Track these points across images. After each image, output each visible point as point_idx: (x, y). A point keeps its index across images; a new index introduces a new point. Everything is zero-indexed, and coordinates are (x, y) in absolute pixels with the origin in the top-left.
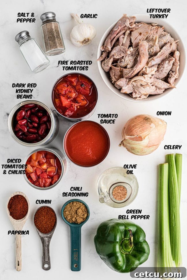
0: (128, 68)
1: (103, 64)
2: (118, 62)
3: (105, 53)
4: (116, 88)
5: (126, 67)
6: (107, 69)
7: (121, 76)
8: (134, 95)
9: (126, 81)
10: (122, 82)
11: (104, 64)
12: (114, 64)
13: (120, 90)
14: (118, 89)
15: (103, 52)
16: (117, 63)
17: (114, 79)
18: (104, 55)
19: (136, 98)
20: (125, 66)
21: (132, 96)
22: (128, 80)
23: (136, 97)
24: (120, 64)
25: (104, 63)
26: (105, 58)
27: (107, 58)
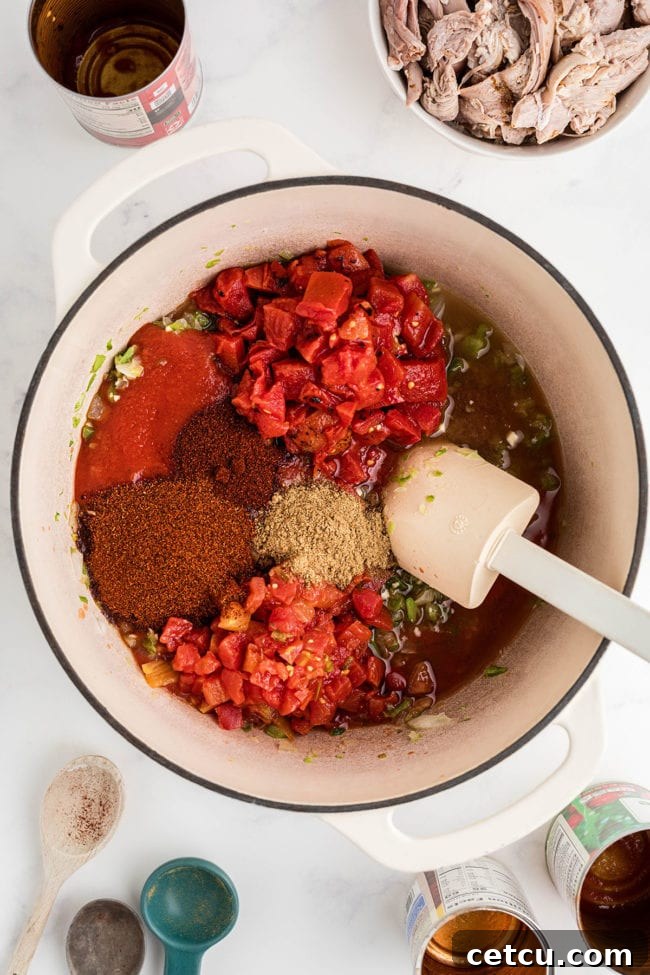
0: (515, 62)
1: (430, 103)
2: (471, 65)
3: (411, 71)
4: (513, 145)
5: (504, 65)
6: (450, 109)
7: (510, 100)
8: (579, 127)
9: (536, 102)
10: (527, 115)
11: (434, 101)
12: (464, 79)
13: (529, 141)
14: (519, 143)
15: (406, 72)
16: (470, 69)
17: (491, 126)
18: (414, 76)
19: (589, 130)
20: (498, 62)
21: (574, 133)
22: (538, 96)
23: (587, 128)
24: (479, 68)
25: (430, 99)
26: (423, 82)
27: (427, 79)
